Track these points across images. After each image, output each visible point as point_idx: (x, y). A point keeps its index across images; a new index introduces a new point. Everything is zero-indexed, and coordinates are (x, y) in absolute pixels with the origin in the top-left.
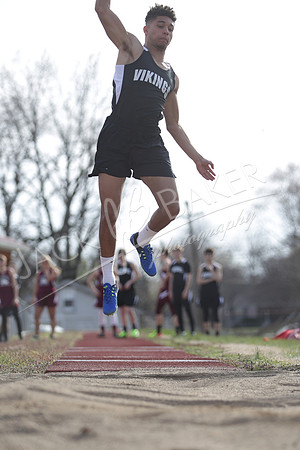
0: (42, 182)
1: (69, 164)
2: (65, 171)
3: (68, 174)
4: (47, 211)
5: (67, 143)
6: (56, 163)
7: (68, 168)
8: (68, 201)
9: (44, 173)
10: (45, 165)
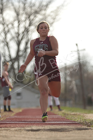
0: (6, 34)
1: (19, 25)
2: (17, 28)
3: (18, 30)
4: (8, 48)
5: (18, 15)
6: (13, 25)
7: (18, 27)
8: (19, 44)
9: (6, 29)
10: (7, 25)
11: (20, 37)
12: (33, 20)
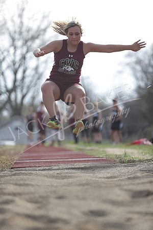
1: (15, 51)
3: (14, 57)
5: (13, 40)
6: (8, 52)
8: (15, 73)
11: (17, 65)
12: (30, 46)
